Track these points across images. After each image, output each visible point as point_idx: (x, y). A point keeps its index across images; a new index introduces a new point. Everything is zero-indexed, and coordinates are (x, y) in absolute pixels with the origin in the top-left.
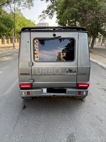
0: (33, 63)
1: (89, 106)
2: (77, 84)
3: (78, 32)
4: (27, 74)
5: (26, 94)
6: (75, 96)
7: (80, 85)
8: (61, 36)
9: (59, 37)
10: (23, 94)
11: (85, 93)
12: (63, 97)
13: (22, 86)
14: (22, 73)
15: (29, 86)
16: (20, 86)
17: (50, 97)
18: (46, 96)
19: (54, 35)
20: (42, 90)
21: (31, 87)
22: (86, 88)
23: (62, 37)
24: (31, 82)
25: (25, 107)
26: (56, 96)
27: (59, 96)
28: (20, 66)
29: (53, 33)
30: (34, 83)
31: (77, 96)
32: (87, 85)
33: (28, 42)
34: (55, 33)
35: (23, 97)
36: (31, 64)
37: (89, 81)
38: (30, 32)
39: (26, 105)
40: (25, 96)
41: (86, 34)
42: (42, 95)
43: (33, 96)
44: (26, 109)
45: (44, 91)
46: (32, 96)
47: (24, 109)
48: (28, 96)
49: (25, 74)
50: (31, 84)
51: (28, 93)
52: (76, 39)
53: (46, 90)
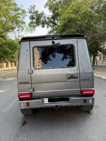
1: (98, 119)
2: (82, 91)
3: (76, 38)
4: (26, 83)
5: (26, 105)
6: (80, 105)
7: (84, 92)
8: (59, 43)
9: (58, 44)
10: (23, 105)
11: (91, 101)
12: (66, 108)
13: (21, 96)
14: (21, 82)
15: (29, 96)
16: (19, 96)
17: (52, 108)
18: (48, 108)
19: (53, 42)
20: (42, 100)
21: (31, 97)
22: (91, 95)
23: (61, 44)
24: (31, 91)
25: (24, 123)
26: (59, 106)
27: (63, 106)
28: (19, 74)
29: (52, 41)
30: (34, 92)
31: (82, 105)
32: (92, 92)
33: (27, 50)
34: (54, 41)
35: (23, 109)
36: (31, 72)
37: (93, 88)
38: (30, 41)
39: (26, 120)
40: (24, 108)
41: (85, 40)
42: (43, 105)
43: (33, 108)
44: (26, 125)
45: (45, 101)
46: (31, 108)
47: (24, 125)
48: (27, 107)
49: (24, 83)
50: (31, 94)
51: (28, 104)
52: (75, 45)
53: (47, 100)
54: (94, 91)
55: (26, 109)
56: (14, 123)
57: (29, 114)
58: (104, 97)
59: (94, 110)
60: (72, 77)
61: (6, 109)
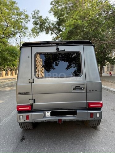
0: (34, 79)
1: (106, 135)
2: (88, 104)
3: (83, 45)
4: (26, 93)
5: (25, 119)
6: (86, 120)
7: (91, 105)
8: (64, 50)
9: (63, 50)
10: (21, 118)
11: (98, 116)
12: (71, 122)
13: (20, 108)
14: (20, 92)
15: (28, 108)
16: (18, 108)
17: (55, 123)
18: (50, 122)
19: (58, 49)
20: (44, 113)
21: (31, 109)
22: (99, 109)
23: (66, 51)
24: (31, 102)
25: (23, 139)
26: (62, 120)
27: (67, 120)
28: (18, 83)
29: (56, 47)
30: (35, 104)
31: (88, 119)
32: (100, 105)
33: (29, 57)
34: (58, 47)
35: (21, 123)
36: (32, 81)
37: (101, 100)
38: (32, 47)
39: (25, 136)
40: (23, 121)
41: (92, 47)
42: (45, 119)
43: (34, 122)
44: (24, 141)
45: (47, 114)
46: (31, 121)
47: (22, 141)
48: (27, 121)
49: (24, 93)
50: (31, 106)
51: (27, 117)
52: (82, 52)
53: (49, 114)
54: (102, 104)
55: (26, 123)
56: (11, 138)
57: (29, 129)
58: (113, 111)
59: (101, 126)
60: (77, 87)
61: (3, 122)
